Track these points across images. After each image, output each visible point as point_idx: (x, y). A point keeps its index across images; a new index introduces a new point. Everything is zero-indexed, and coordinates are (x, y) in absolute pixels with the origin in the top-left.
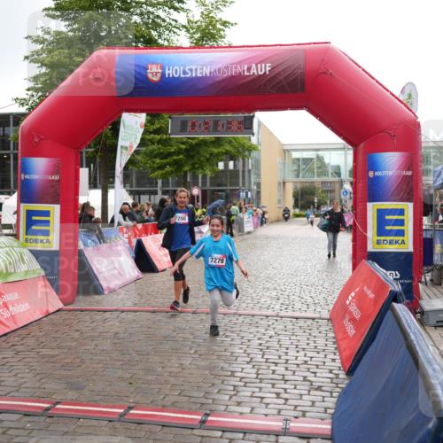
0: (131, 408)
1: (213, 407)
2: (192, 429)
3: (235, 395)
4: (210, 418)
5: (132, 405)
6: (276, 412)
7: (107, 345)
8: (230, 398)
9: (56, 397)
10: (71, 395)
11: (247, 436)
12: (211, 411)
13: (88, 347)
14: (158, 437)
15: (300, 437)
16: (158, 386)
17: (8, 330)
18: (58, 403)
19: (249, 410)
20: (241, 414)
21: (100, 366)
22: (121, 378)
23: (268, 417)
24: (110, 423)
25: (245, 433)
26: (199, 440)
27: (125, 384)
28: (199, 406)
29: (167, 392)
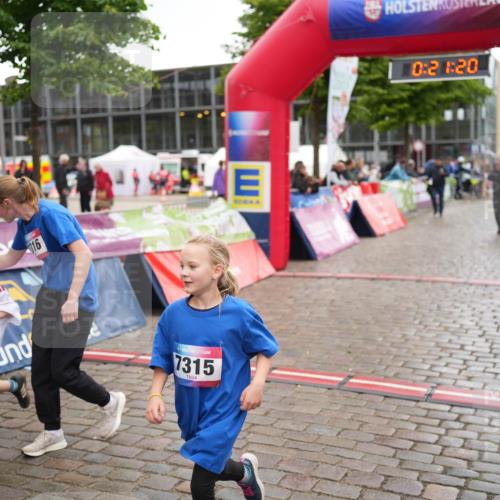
0: (350, 377)
1: (440, 380)
2: (418, 401)
3: (465, 369)
4: (437, 391)
5: (352, 374)
7: (323, 312)
8: (460, 371)
10: (288, 361)
11: (479, 412)
12: (439, 384)
13: (302, 314)
14: (382, 408)
16: (380, 356)
18: (274, 369)
19: (480, 385)
20: (472, 389)
21: (317, 333)
22: (339, 347)
24: (330, 392)
25: (476, 409)
26: (424, 413)
27: (344, 353)
28: (424, 378)
29: (389, 363)
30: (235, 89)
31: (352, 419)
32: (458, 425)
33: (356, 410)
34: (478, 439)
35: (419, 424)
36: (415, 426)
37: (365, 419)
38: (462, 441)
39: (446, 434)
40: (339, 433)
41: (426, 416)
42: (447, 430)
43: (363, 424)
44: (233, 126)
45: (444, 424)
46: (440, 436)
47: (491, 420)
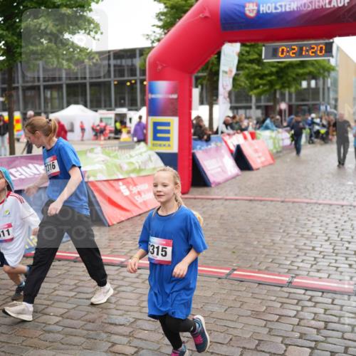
0: (235, 270)
1: (298, 272)
2: (282, 287)
3: (315, 264)
4: (295, 280)
5: (236, 268)
6: (348, 278)
7: (215, 224)
8: (312, 266)
11: (325, 294)
12: (297, 275)
14: (256, 292)
16: (256, 255)
17: (141, 212)
19: (326, 276)
20: (320, 278)
22: (226, 249)
23: (342, 282)
24: (220, 281)
25: (323, 292)
26: (287, 295)
27: (230, 252)
28: (287, 270)
29: (262, 260)
30: (154, 64)
31: (235, 300)
32: (310, 304)
33: (238, 293)
34: (325, 314)
35: (283, 303)
36: (280, 304)
37: (245, 300)
38: (313, 315)
39: (302, 310)
40: (226, 310)
41: (288, 298)
42: (303, 307)
43: (243, 303)
44: (152, 92)
45: (300, 303)
46: (298, 311)
47: (333, 300)
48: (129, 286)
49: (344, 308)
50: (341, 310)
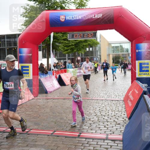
0: (55, 131)
1: (83, 131)
2: (75, 138)
3: (90, 127)
4: (81, 134)
5: (56, 130)
6: (104, 132)
7: (48, 110)
8: (89, 127)
9: (31, 128)
10: (36, 127)
12: (82, 132)
13: (42, 111)
14: (64, 141)
15: (112, 141)
16: (65, 124)
18: (31, 130)
19: (95, 131)
20: (92, 133)
21: (46, 117)
22: (52, 121)
23: (101, 134)
24: (48, 137)
25: (93, 139)
27: (54, 123)
28: (78, 130)
29: (67, 126)
31: (55, 145)
32: (88, 145)
33: (56, 142)
35: (76, 146)
36: (74, 146)
37: (59, 145)
39: (84, 149)
41: (78, 143)
42: (84, 147)
43: (58, 147)
45: (83, 145)
46: (82, 149)
47: (97, 143)
48: (6, 142)
49: (102, 146)
50: (100, 147)
